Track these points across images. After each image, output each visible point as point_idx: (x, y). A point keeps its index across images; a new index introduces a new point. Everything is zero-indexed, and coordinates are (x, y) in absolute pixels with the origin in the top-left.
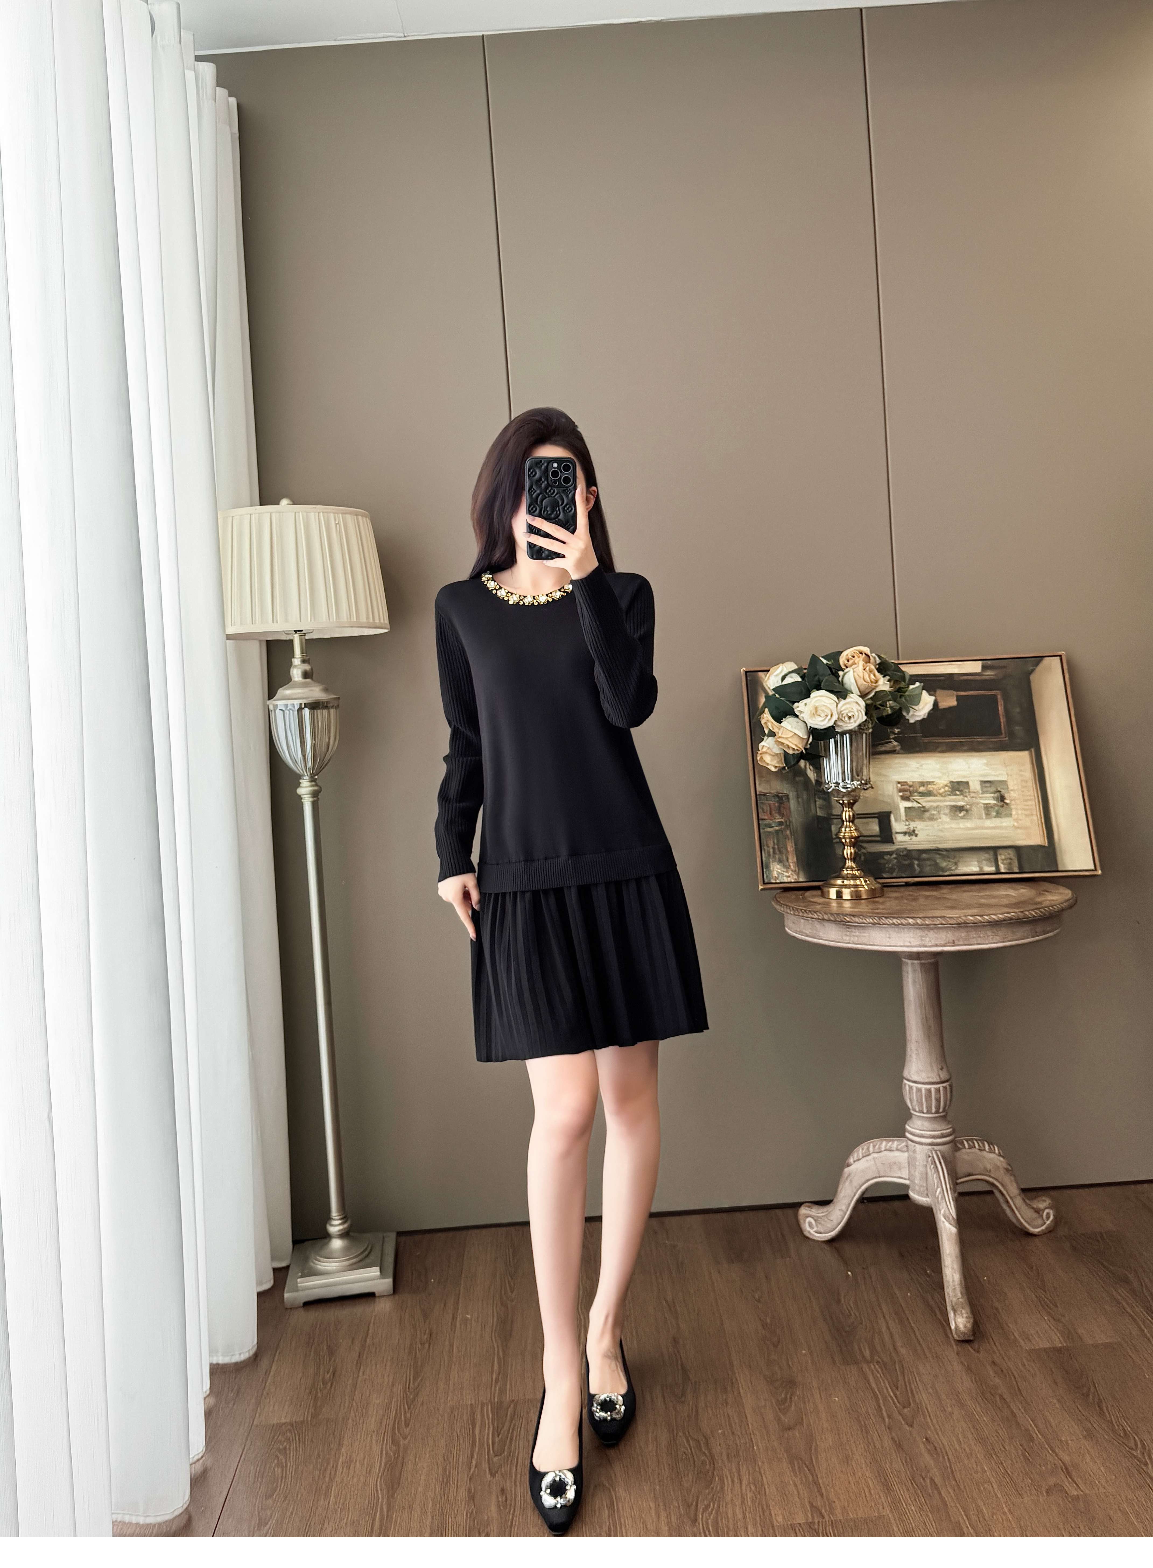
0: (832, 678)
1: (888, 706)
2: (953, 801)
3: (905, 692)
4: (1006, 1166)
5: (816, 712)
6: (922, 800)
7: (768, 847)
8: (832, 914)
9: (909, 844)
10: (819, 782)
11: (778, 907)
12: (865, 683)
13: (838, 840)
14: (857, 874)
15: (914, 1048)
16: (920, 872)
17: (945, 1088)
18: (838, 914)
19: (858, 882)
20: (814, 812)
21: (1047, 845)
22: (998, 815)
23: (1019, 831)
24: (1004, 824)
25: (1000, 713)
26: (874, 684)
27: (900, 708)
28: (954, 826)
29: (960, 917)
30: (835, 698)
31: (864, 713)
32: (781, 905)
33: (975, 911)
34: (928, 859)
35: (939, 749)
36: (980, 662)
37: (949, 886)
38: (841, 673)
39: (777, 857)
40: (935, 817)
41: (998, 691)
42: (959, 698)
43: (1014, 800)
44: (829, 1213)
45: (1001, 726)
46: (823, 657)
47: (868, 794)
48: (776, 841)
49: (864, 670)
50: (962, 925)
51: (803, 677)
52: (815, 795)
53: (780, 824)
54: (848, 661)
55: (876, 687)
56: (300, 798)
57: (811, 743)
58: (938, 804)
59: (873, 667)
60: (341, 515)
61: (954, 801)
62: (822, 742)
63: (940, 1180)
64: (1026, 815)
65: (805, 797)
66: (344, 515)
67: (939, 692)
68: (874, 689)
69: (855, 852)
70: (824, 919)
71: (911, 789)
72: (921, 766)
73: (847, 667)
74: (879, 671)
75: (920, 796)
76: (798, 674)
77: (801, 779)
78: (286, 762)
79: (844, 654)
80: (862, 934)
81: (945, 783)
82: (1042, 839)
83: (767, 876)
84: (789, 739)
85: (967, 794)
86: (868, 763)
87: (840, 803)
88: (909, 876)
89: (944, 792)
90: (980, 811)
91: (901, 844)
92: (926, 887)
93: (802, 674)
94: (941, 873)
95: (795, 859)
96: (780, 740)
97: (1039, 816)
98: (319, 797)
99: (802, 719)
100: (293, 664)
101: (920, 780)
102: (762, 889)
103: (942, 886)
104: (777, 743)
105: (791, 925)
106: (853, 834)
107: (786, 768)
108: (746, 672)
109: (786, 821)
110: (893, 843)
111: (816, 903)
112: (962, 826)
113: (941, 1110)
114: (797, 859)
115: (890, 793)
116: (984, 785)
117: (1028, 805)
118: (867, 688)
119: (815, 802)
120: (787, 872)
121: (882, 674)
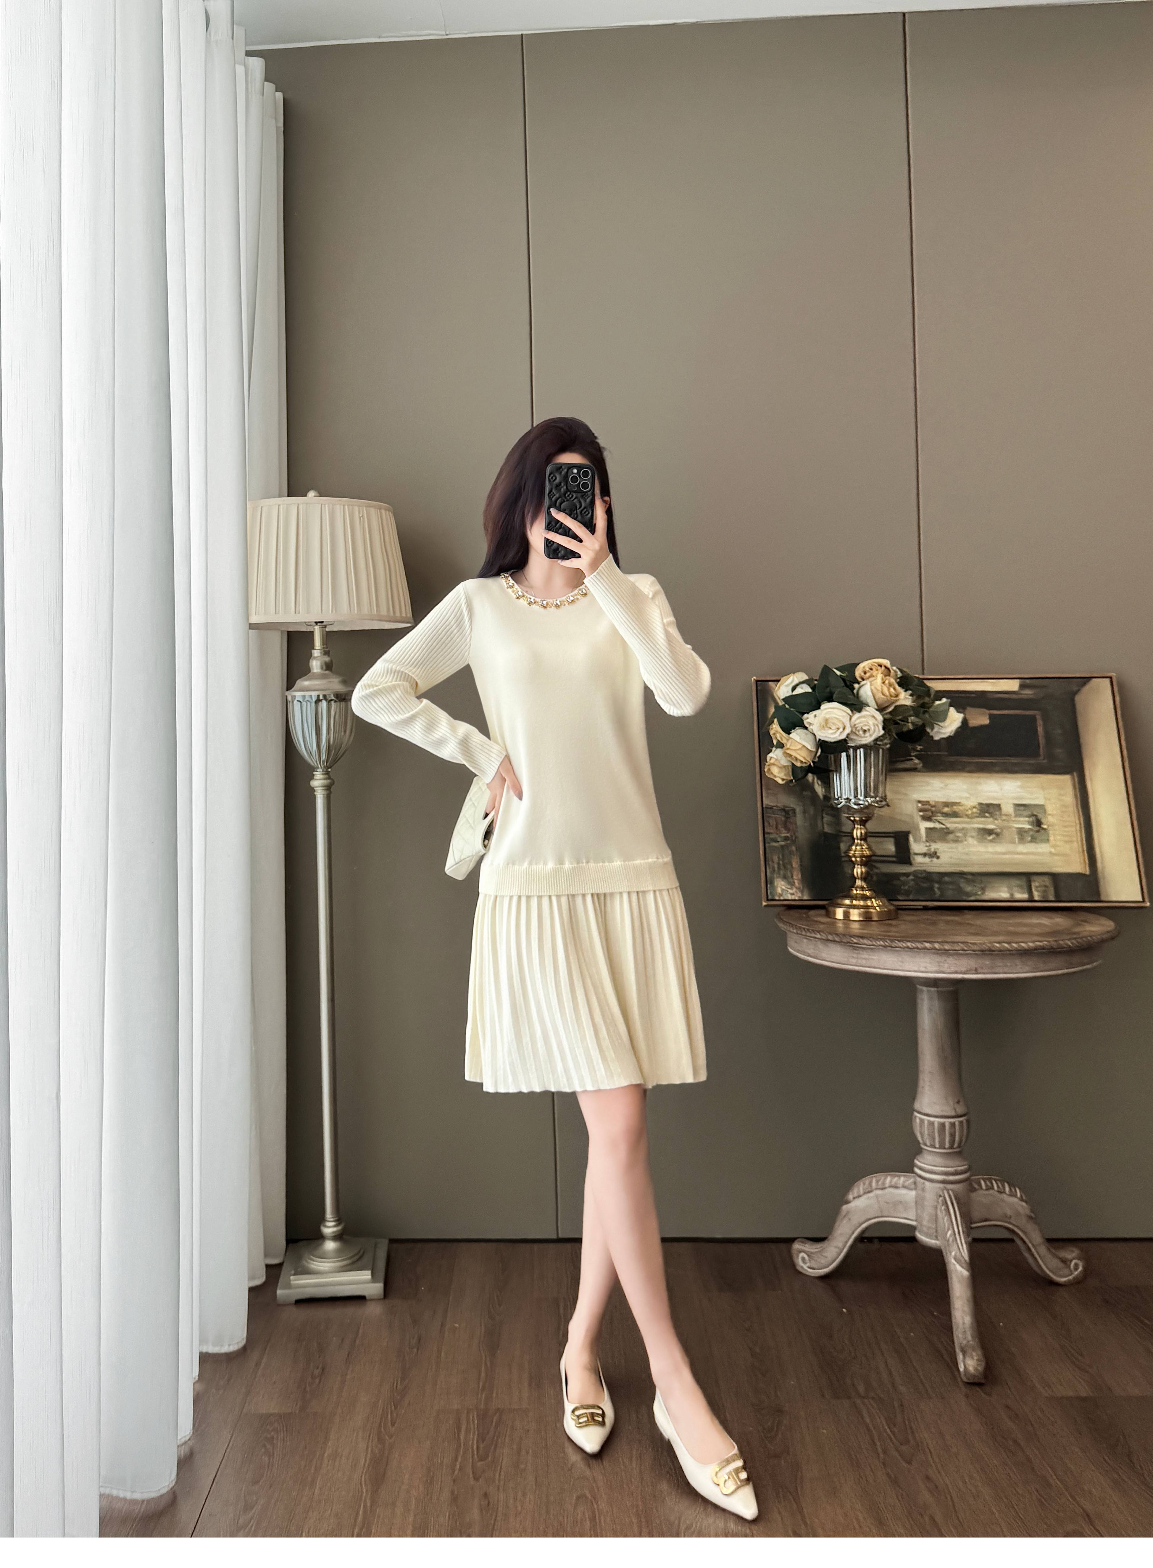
0: (846, 689)
1: (910, 721)
2: (981, 824)
3: (929, 708)
4: (1028, 1212)
5: (826, 724)
6: (947, 821)
7: (773, 862)
8: (837, 935)
9: (929, 866)
10: (828, 798)
11: (782, 926)
12: (884, 697)
13: (847, 859)
14: (868, 895)
15: (927, 1079)
16: (940, 896)
17: (961, 1122)
18: (844, 935)
19: (869, 903)
20: (820, 828)
21: (1087, 873)
22: (1034, 840)
23: (1056, 857)
24: (1040, 850)
25: (1039, 733)
26: (894, 698)
27: (923, 724)
28: (981, 849)
29: (984, 944)
30: (849, 711)
31: (881, 728)
32: (784, 922)
33: (1001, 938)
34: (951, 883)
35: (967, 769)
36: (1018, 681)
37: (972, 912)
38: (856, 685)
39: (781, 872)
40: (960, 839)
41: (1037, 712)
42: (992, 717)
43: (1052, 825)
44: (824, 1249)
45: (1039, 747)
46: (837, 669)
47: (885, 811)
48: (781, 857)
49: (884, 683)
50: (988, 953)
51: (813, 688)
52: (824, 811)
53: (787, 838)
54: (865, 673)
55: (896, 700)
56: (312, 789)
57: (820, 756)
58: (964, 826)
59: (893, 681)
60: (365, 509)
61: (983, 823)
62: (832, 756)
63: (952, 1222)
64: (1066, 842)
65: (812, 812)
66: (368, 509)
67: (971, 710)
68: (894, 702)
69: (866, 871)
70: (828, 940)
72: (945, 785)
73: (863, 680)
74: (900, 686)
75: (943, 817)
76: (809, 685)
77: (809, 794)
78: (301, 752)
79: (862, 665)
80: (870, 957)
81: (973, 804)
82: (1082, 866)
83: (771, 893)
84: (798, 752)
85: (998, 817)
86: (884, 780)
87: (851, 820)
88: (928, 899)
89: (971, 814)
90: (1012, 835)
91: (920, 865)
92: (946, 913)
93: (812, 685)
94: (965, 898)
95: (800, 877)
96: (788, 752)
97: (1080, 843)
98: (331, 790)
99: (811, 731)
100: (313, 655)
101: (944, 800)
102: (765, 906)
103: (965, 912)
104: (785, 754)
105: (794, 944)
106: (864, 852)
107: (794, 781)
108: (756, 682)
109: (791, 836)
110: (910, 865)
111: (820, 922)
112: (990, 849)
113: (956, 1145)
114: (803, 876)
115: (909, 812)
116: (1017, 808)
117: (1066, 833)
118: (886, 702)
119: (823, 817)
120: (792, 889)
121: (903, 688)
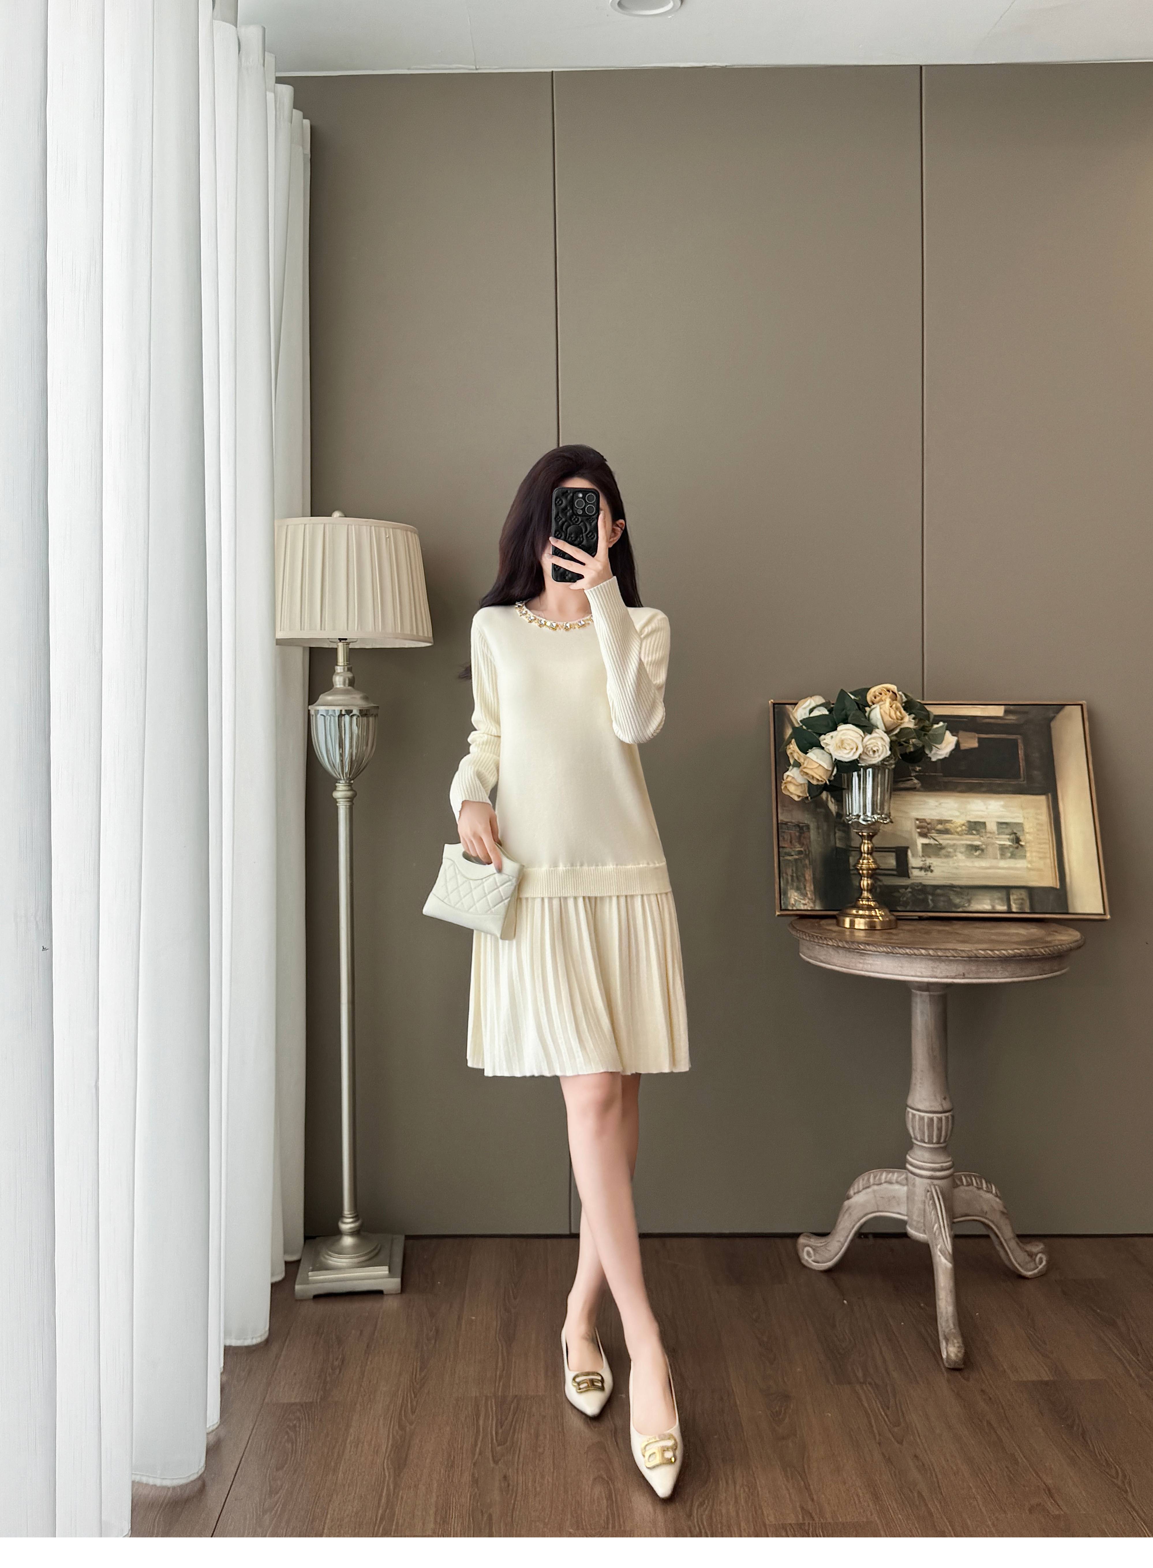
0: (859, 713)
1: (911, 743)
3: (928, 732)
4: (1001, 1206)
5: (842, 745)
6: (940, 838)
7: (787, 874)
8: (844, 942)
9: (923, 879)
10: (840, 815)
11: (794, 933)
12: (890, 719)
14: (872, 905)
15: (919, 1077)
16: (933, 907)
17: (947, 1117)
18: (851, 942)
19: (873, 913)
20: (832, 843)
21: (1058, 887)
22: (1013, 856)
23: (1032, 873)
24: (1018, 866)
25: (1020, 756)
26: (900, 721)
27: (923, 747)
28: (969, 863)
29: (970, 951)
30: (862, 733)
31: (888, 749)
32: (797, 931)
33: (986, 946)
34: (942, 895)
35: (959, 789)
36: (1003, 707)
37: (961, 923)
38: (868, 709)
39: (795, 884)
40: (951, 855)
41: (1018, 736)
42: (980, 740)
43: (1028, 842)
44: (827, 1243)
45: (1020, 769)
46: (851, 693)
47: (888, 828)
48: (794, 869)
49: (891, 707)
50: (973, 959)
51: (830, 711)
52: (835, 827)
53: (800, 852)
54: (875, 698)
55: (901, 723)
56: (335, 801)
57: (835, 775)
58: (955, 842)
59: (899, 705)
60: (391, 530)
61: (969, 840)
62: (845, 775)
63: (938, 1215)
64: (1040, 858)
65: (825, 828)
66: (394, 530)
67: (961, 733)
68: (900, 725)
69: (871, 884)
70: (837, 946)
71: (929, 826)
72: (940, 804)
73: (874, 704)
74: (905, 710)
75: (937, 833)
76: (826, 708)
77: (823, 810)
78: (324, 765)
79: (872, 690)
81: (963, 822)
82: (1054, 881)
83: (784, 903)
84: (814, 770)
85: (984, 834)
86: (889, 799)
87: (860, 835)
88: (922, 910)
89: (961, 831)
90: (995, 851)
91: (917, 878)
92: (939, 922)
93: (829, 708)
94: (954, 909)
95: (812, 888)
96: (805, 770)
97: (1052, 859)
98: (354, 802)
99: (827, 751)
100: (336, 671)
101: (938, 818)
102: (778, 916)
103: (955, 922)
104: (802, 773)
105: (805, 951)
106: (871, 866)
107: (809, 798)
108: (774, 704)
109: (805, 850)
110: (909, 878)
111: (831, 931)
112: (976, 864)
113: (942, 1141)
114: (814, 888)
115: (909, 829)
116: (1000, 826)
117: (1042, 848)
118: (893, 725)
119: (835, 833)
120: (804, 899)
121: (907, 712)
